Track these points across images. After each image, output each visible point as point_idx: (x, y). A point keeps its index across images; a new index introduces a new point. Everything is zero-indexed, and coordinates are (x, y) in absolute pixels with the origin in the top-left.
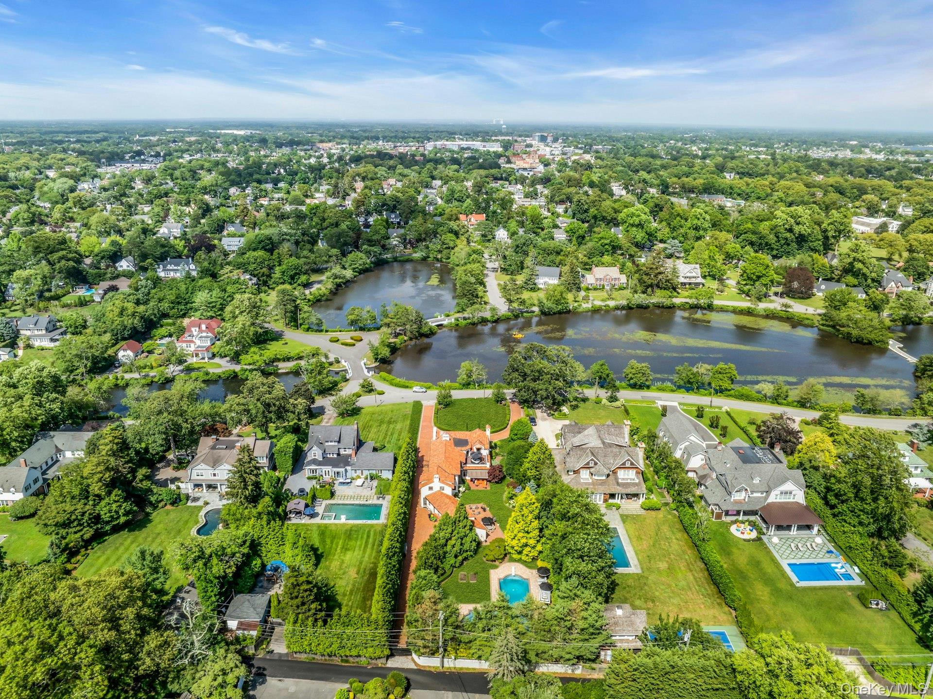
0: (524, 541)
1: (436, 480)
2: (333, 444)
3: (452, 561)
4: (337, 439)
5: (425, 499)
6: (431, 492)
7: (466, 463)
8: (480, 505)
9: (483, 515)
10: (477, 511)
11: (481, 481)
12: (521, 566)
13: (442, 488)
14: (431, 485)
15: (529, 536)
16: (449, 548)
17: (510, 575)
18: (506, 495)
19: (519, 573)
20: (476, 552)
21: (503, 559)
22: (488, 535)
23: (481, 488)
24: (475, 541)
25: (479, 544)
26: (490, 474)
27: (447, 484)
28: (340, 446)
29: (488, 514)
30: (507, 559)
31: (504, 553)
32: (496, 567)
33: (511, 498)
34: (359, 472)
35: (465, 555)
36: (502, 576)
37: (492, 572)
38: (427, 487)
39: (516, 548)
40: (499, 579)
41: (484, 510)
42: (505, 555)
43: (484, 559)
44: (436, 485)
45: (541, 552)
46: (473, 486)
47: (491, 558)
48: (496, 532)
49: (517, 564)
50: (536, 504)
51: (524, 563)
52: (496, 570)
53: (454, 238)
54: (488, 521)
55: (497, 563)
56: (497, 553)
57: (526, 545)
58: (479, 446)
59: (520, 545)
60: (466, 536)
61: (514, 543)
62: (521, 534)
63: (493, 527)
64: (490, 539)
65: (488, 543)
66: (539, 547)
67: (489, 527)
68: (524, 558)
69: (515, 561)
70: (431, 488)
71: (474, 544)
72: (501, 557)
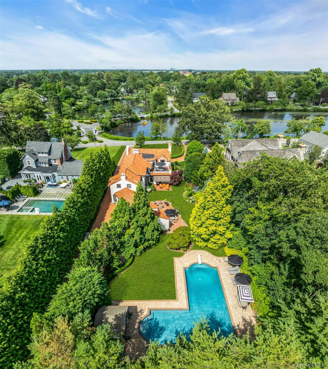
0: (213, 228)
1: (123, 178)
2: (44, 155)
3: (132, 251)
4: (47, 151)
5: (115, 195)
6: (119, 189)
7: (152, 170)
8: (163, 201)
9: (166, 208)
10: (160, 206)
11: (164, 185)
12: (207, 253)
13: (129, 186)
14: (118, 183)
15: (218, 222)
16: (126, 237)
17: (196, 263)
18: (185, 193)
19: (206, 261)
20: (158, 241)
21: (188, 246)
22: (171, 225)
23: (164, 189)
24: (157, 230)
25: (163, 232)
26: (172, 178)
27: (133, 182)
28: (50, 157)
29: (171, 207)
30: (191, 246)
31: (188, 241)
32: (180, 255)
33: (190, 195)
34: (65, 178)
35: (146, 244)
36: (187, 265)
37: (176, 260)
38: (115, 185)
39: (203, 236)
40: (185, 269)
41: (168, 205)
42: (190, 243)
43: (168, 247)
44: (124, 183)
45: (230, 239)
46: (158, 188)
47: (175, 246)
48: (180, 222)
49: (202, 251)
50: (230, 187)
51: (210, 250)
52: (181, 259)
53: (152, 86)
54: (171, 213)
55: (181, 251)
56: (182, 241)
57: (215, 233)
58: (162, 159)
59: (208, 233)
60: (147, 224)
61: (202, 230)
62: (210, 221)
63: (176, 218)
64: (173, 229)
65: (171, 232)
66: (229, 235)
67: (172, 218)
68: (210, 245)
69: (201, 248)
70: (119, 186)
71: (156, 233)
72: (186, 245)
